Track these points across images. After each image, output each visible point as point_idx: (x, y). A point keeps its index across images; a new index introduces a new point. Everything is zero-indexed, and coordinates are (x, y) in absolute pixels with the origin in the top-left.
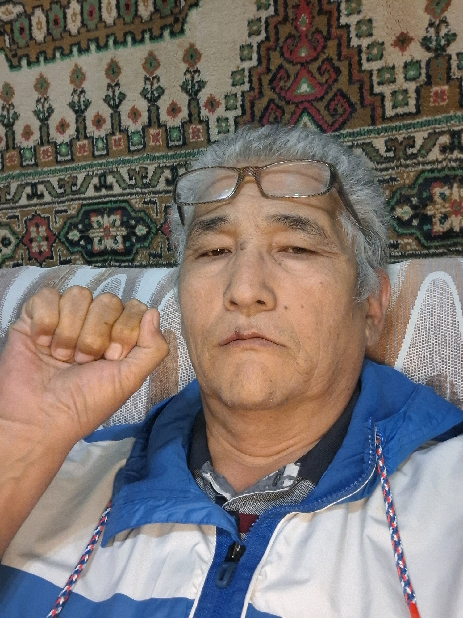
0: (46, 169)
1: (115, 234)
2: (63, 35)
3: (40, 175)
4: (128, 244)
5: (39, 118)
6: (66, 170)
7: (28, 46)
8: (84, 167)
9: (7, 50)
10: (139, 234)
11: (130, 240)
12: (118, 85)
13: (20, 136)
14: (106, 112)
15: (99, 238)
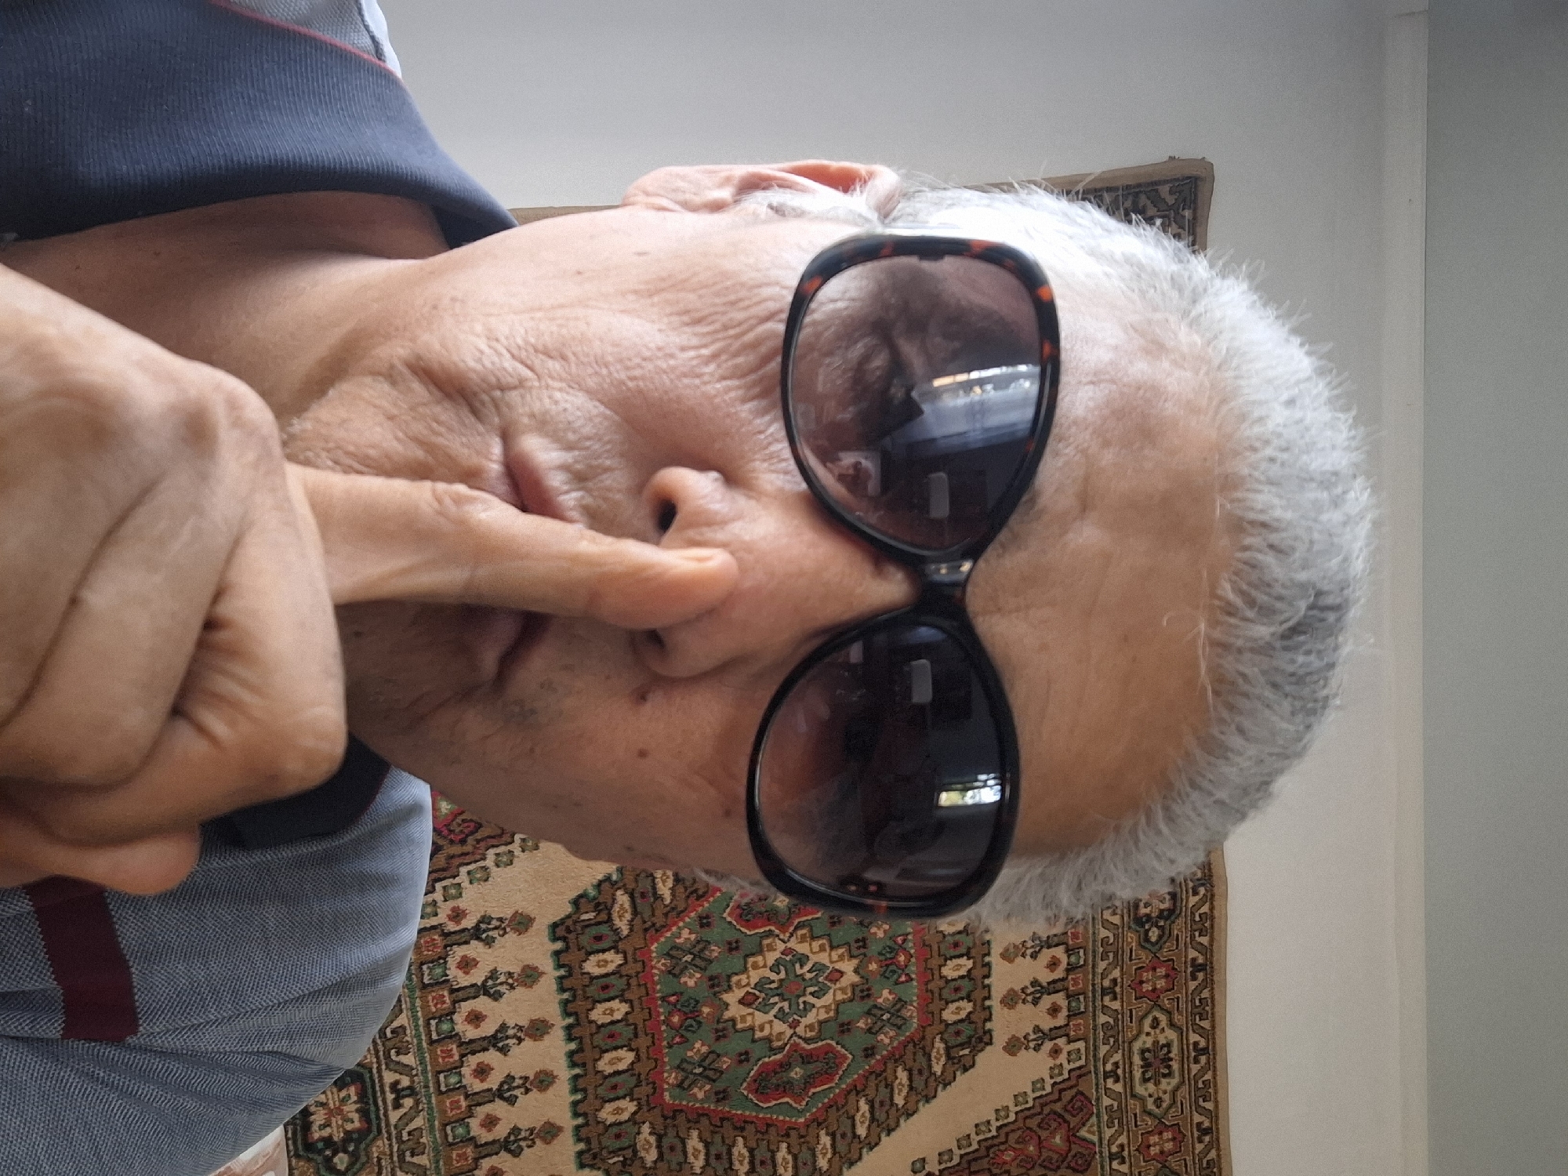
0: (418, 1003)
1: (334, 1124)
2: (590, 1000)
3: (409, 997)
4: (320, 1145)
5: (486, 981)
6: (418, 1036)
7: (579, 950)
8: (422, 1062)
9: (577, 916)
10: (336, 1160)
11: (327, 1147)
12: (527, 1091)
13: (461, 954)
14: (493, 1082)
15: (325, 1101)
